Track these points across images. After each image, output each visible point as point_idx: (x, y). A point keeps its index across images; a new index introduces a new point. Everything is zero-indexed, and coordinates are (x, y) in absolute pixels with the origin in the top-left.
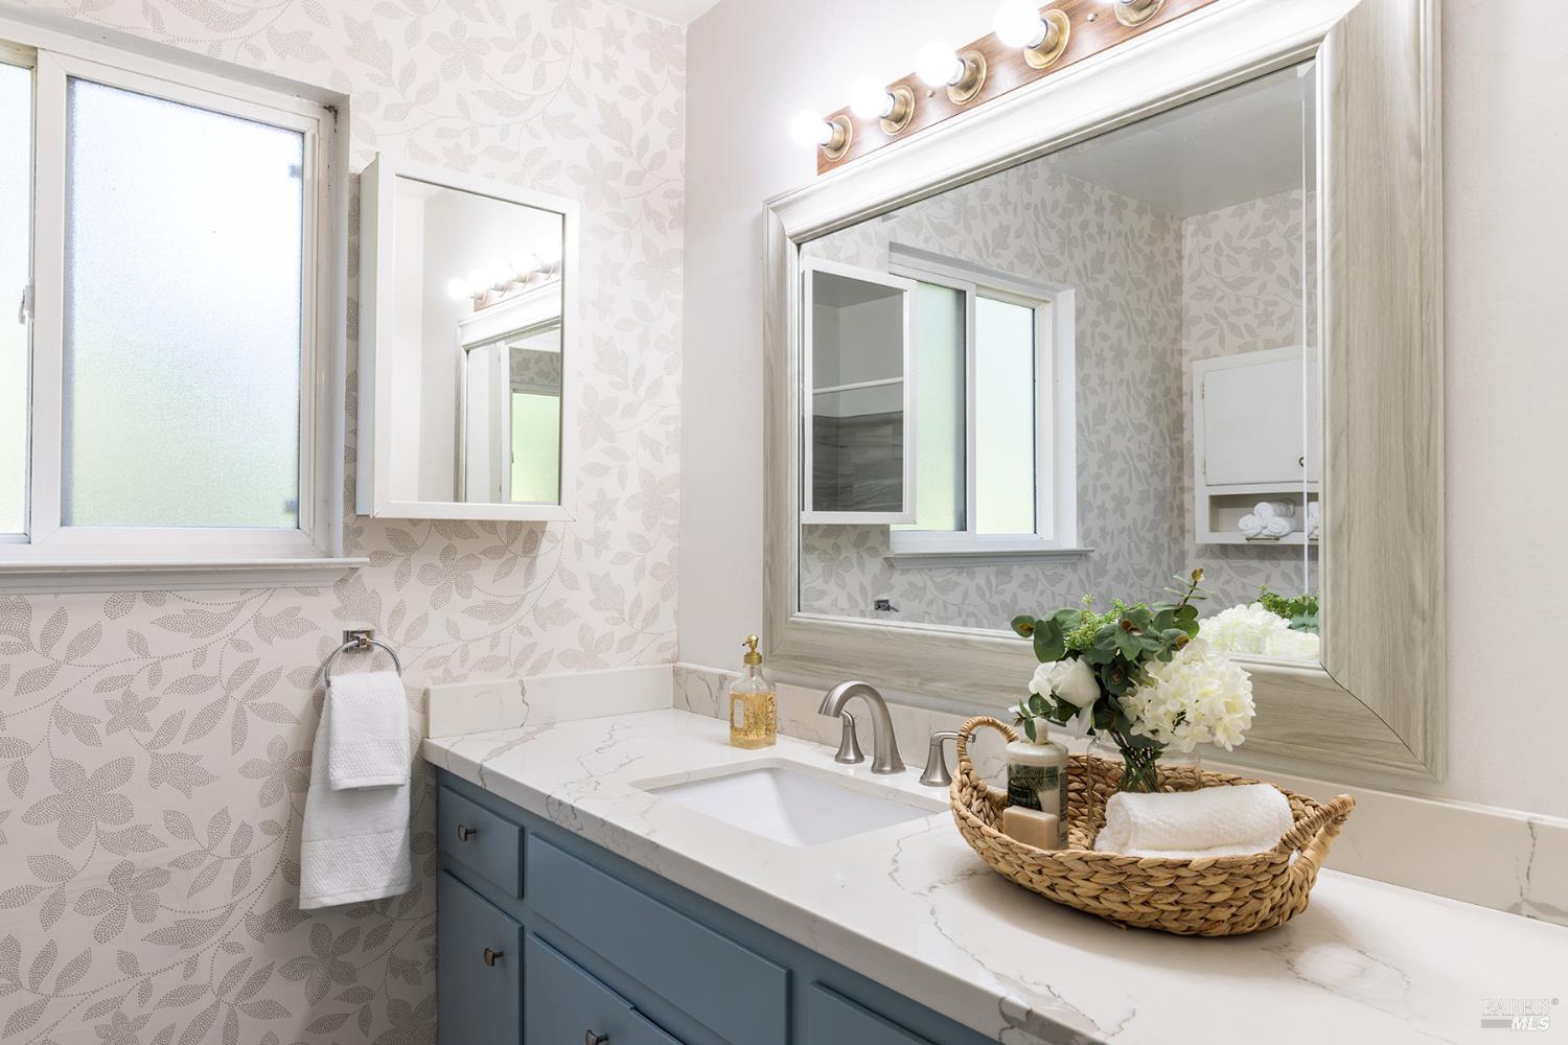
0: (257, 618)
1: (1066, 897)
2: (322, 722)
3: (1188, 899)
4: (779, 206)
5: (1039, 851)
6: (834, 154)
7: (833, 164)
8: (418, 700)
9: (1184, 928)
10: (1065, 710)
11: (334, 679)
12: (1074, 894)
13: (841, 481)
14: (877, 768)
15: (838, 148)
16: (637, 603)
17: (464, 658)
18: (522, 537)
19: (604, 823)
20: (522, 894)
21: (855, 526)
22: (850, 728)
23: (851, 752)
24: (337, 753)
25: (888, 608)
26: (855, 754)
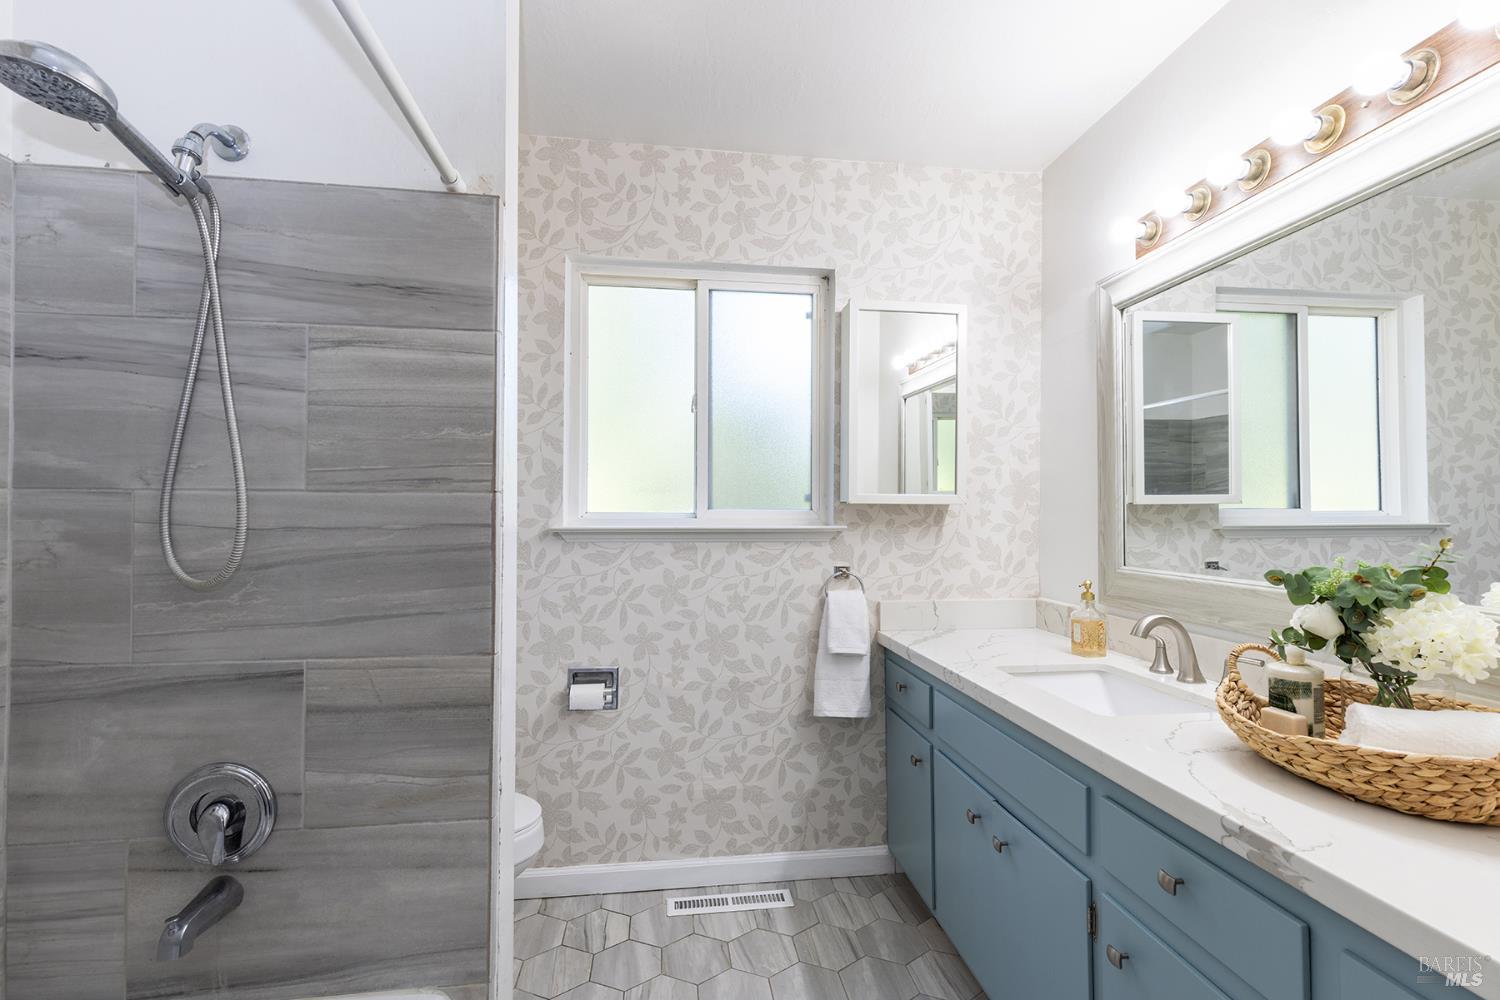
0: (792, 557)
1: (1300, 770)
2: (824, 615)
3: (1406, 784)
4: (1107, 285)
5: (1274, 733)
6: (1148, 243)
7: (1148, 250)
8: (874, 609)
9: (1407, 808)
10: (1315, 641)
11: (829, 592)
12: (1307, 769)
13: (1194, 469)
14: (1182, 678)
15: (1151, 238)
16: (1010, 557)
17: (899, 586)
18: (933, 515)
19: (976, 686)
20: (932, 726)
21: (1186, 506)
22: (1161, 649)
23: (1163, 666)
24: (832, 634)
25: (1218, 568)
26: (1166, 667)
